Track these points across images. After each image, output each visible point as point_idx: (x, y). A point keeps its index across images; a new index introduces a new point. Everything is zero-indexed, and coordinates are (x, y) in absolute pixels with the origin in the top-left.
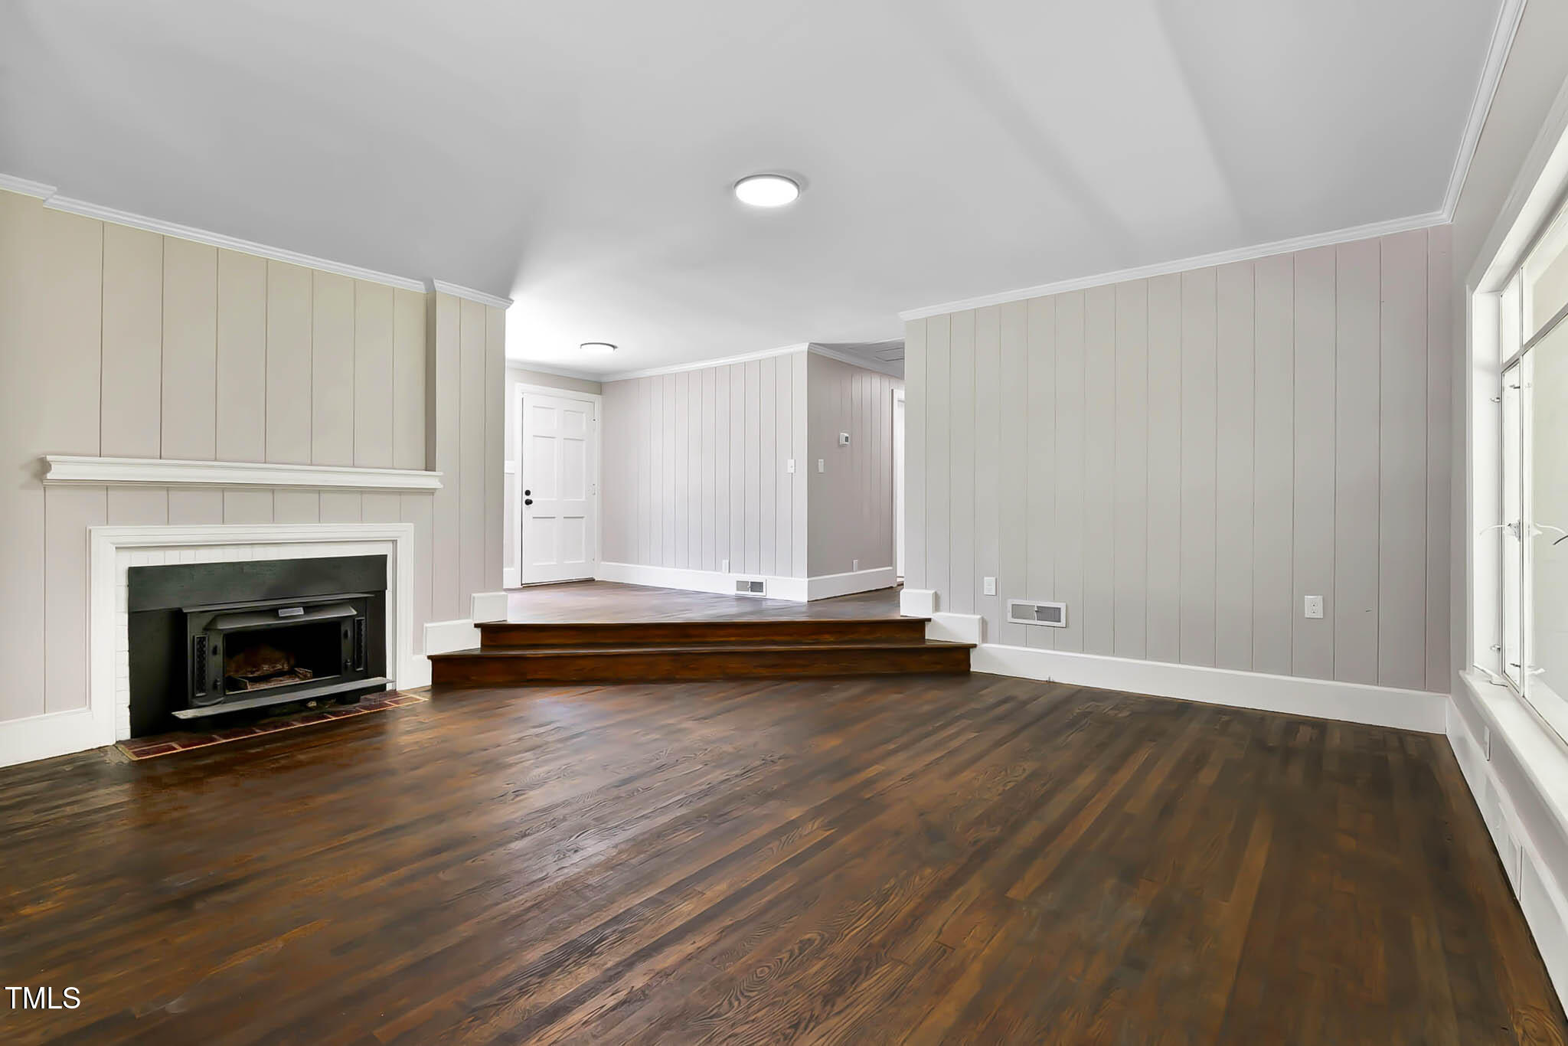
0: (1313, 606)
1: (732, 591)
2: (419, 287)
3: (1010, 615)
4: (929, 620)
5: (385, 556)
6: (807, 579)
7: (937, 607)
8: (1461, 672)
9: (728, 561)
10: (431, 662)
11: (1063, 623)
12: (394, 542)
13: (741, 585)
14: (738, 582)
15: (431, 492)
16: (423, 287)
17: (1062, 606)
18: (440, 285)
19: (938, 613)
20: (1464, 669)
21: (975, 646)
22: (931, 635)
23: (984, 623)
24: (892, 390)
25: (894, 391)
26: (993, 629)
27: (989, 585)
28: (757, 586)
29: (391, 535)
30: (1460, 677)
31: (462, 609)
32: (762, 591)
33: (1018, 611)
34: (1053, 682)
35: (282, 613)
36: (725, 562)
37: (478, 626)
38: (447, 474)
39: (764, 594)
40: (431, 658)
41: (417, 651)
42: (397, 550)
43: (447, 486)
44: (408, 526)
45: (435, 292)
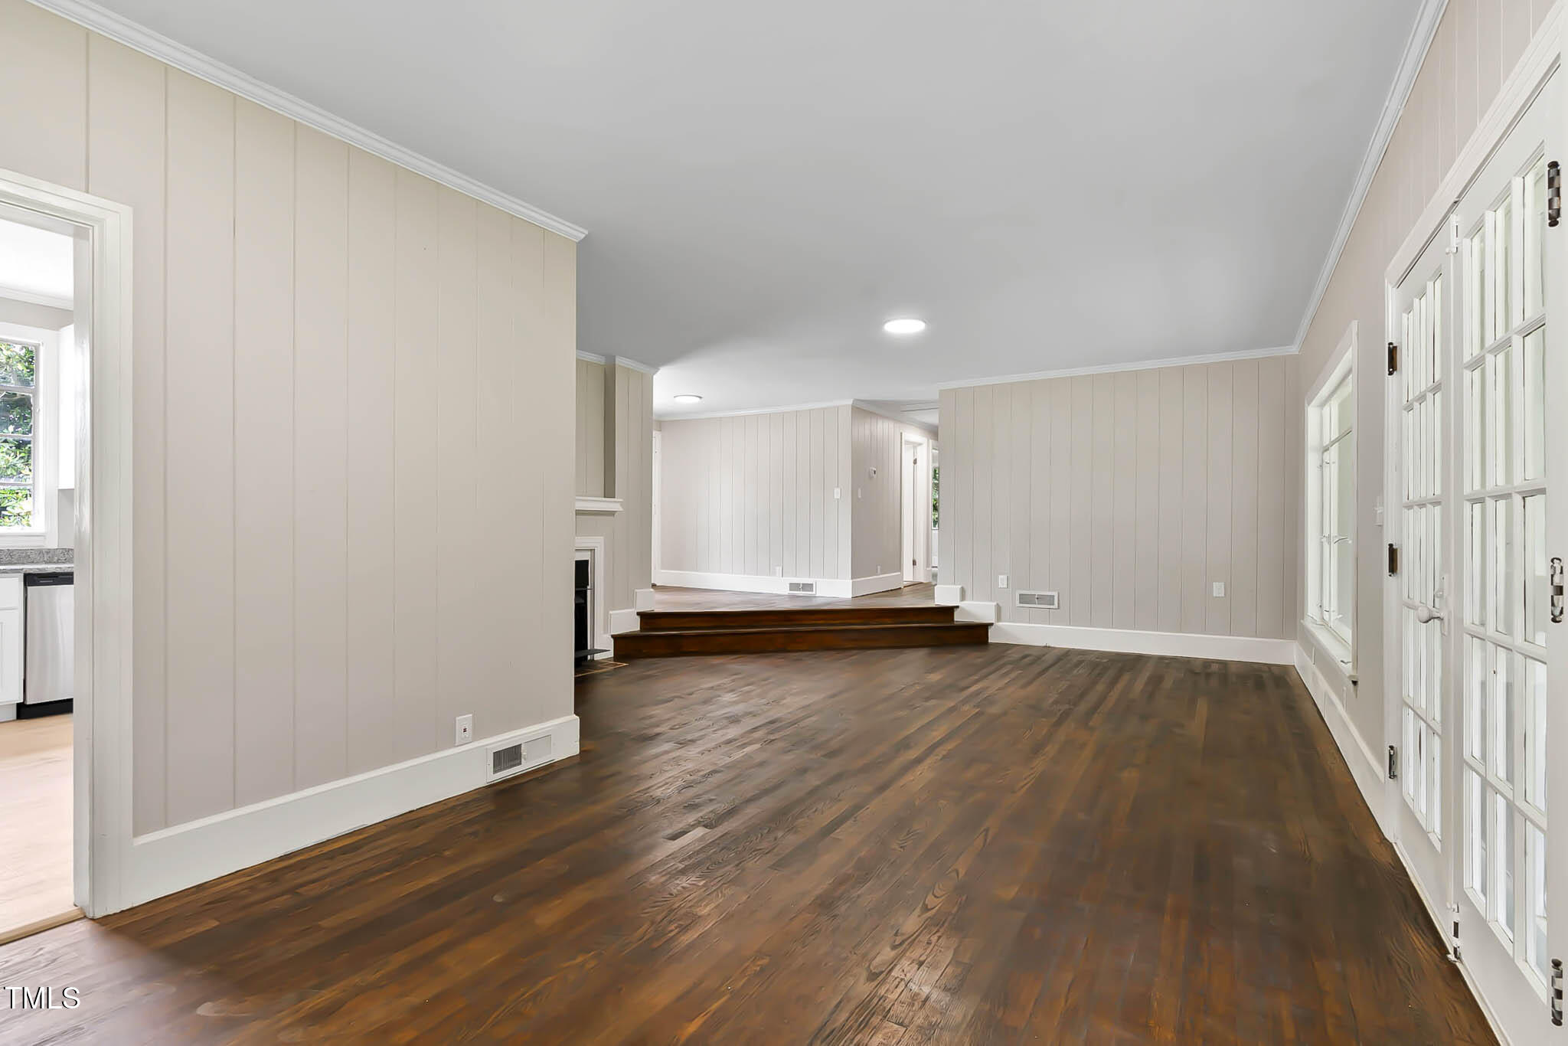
0: (1218, 589)
1: (786, 591)
3: (1018, 601)
4: (958, 607)
5: (587, 561)
6: (851, 581)
7: (963, 598)
8: (1302, 621)
9: (781, 568)
10: (613, 640)
11: (1056, 606)
12: (592, 551)
13: (794, 586)
14: (791, 584)
15: (612, 513)
16: (602, 360)
17: (1055, 594)
18: (620, 361)
19: (963, 602)
20: (1303, 619)
21: (992, 624)
22: (959, 618)
23: (998, 608)
24: (902, 434)
26: (1005, 613)
27: (1002, 581)
28: (808, 587)
29: (590, 545)
30: (1302, 624)
31: (630, 601)
32: (812, 591)
33: (1024, 599)
34: (1049, 647)
36: (779, 569)
37: (638, 614)
38: (621, 500)
39: (814, 593)
40: (613, 636)
41: (606, 631)
42: (593, 557)
43: (621, 509)
44: (601, 539)
45: (615, 365)
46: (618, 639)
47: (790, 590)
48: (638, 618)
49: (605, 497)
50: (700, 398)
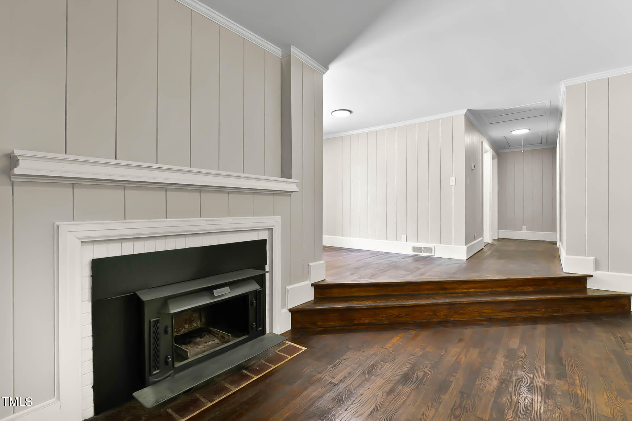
1: (410, 252)
2: (278, 52)
4: (591, 276)
5: (266, 240)
6: (465, 247)
7: (597, 269)
9: (406, 236)
10: (290, 314)
12: (270, 230)
13: (415, 249)
14: (413, 247)
15: (288, 193)
16: (280, 53)
18: (295, 52)
19: (595, 272)
24: (482, 142)
25: (483, 142)
28: (428, 250)
29: (268, 225)
31: (305, 274)
32: (432, 253)
35: (216, 292)
36: (404, 236)
37: (312, 285)
38: (298, 181)
39: (433, 254)
40: (290, 310)
41: (283, 306)
42: (271, 235)
43: (297, 190)
44: (278, 218)
45: (290, 55)
46: (294, 312)
47: (413, 252)
48: (312, 289)
49: (282, 178)
50: (350, 112)
